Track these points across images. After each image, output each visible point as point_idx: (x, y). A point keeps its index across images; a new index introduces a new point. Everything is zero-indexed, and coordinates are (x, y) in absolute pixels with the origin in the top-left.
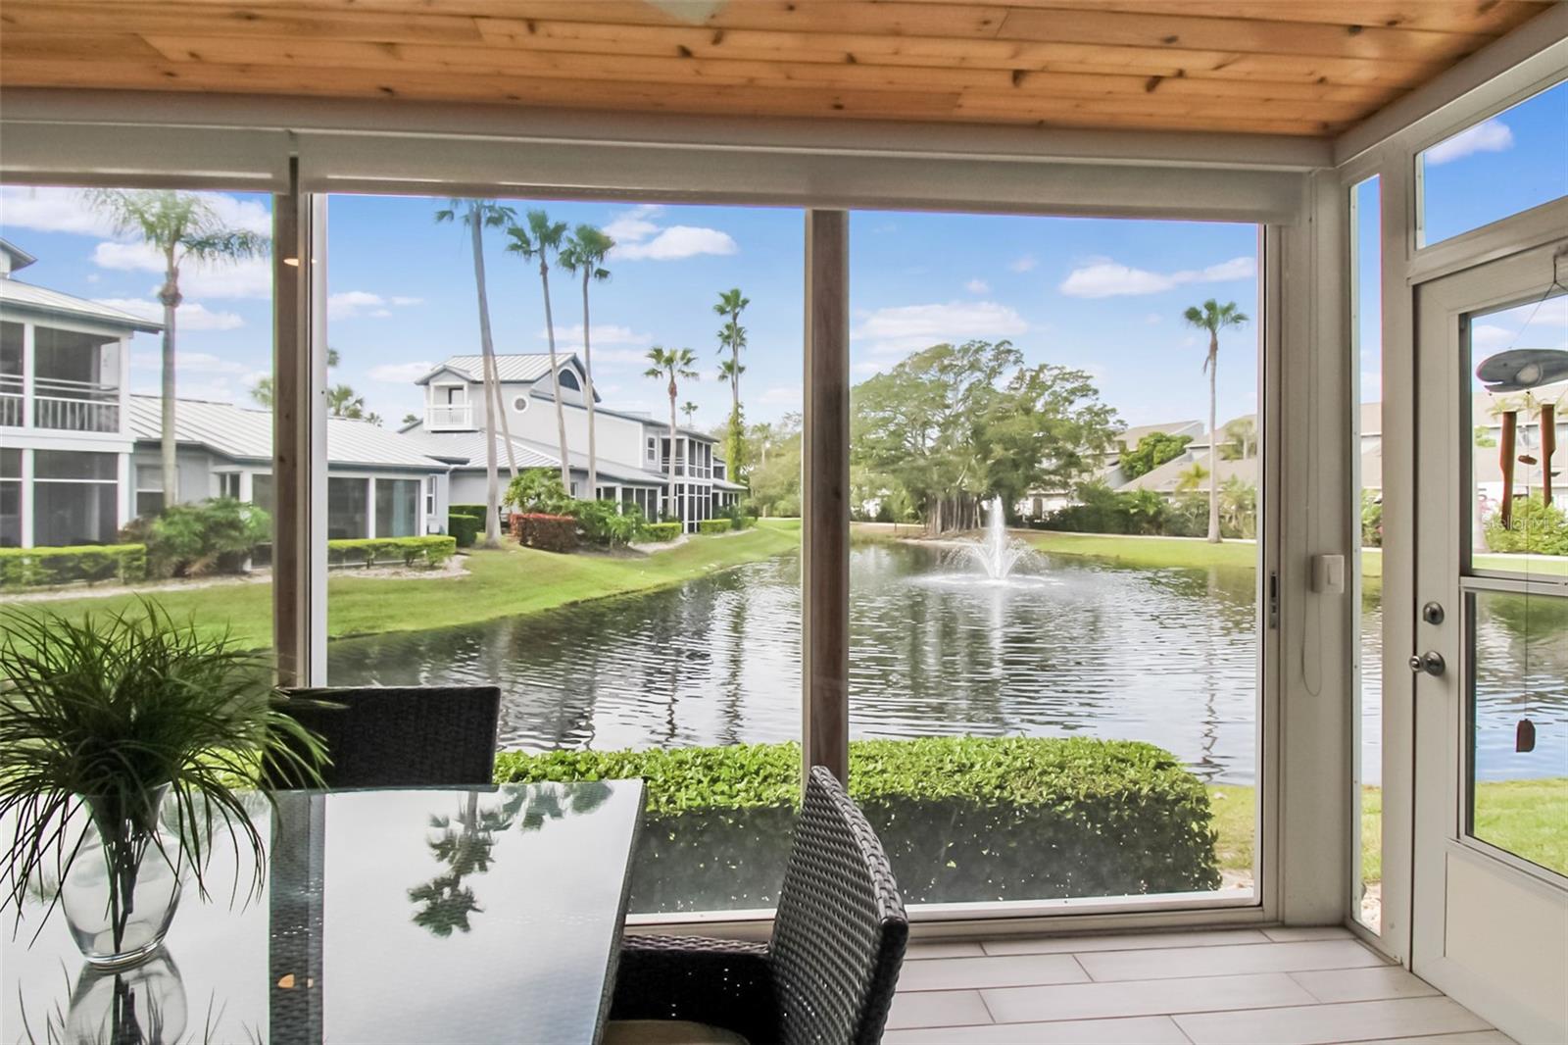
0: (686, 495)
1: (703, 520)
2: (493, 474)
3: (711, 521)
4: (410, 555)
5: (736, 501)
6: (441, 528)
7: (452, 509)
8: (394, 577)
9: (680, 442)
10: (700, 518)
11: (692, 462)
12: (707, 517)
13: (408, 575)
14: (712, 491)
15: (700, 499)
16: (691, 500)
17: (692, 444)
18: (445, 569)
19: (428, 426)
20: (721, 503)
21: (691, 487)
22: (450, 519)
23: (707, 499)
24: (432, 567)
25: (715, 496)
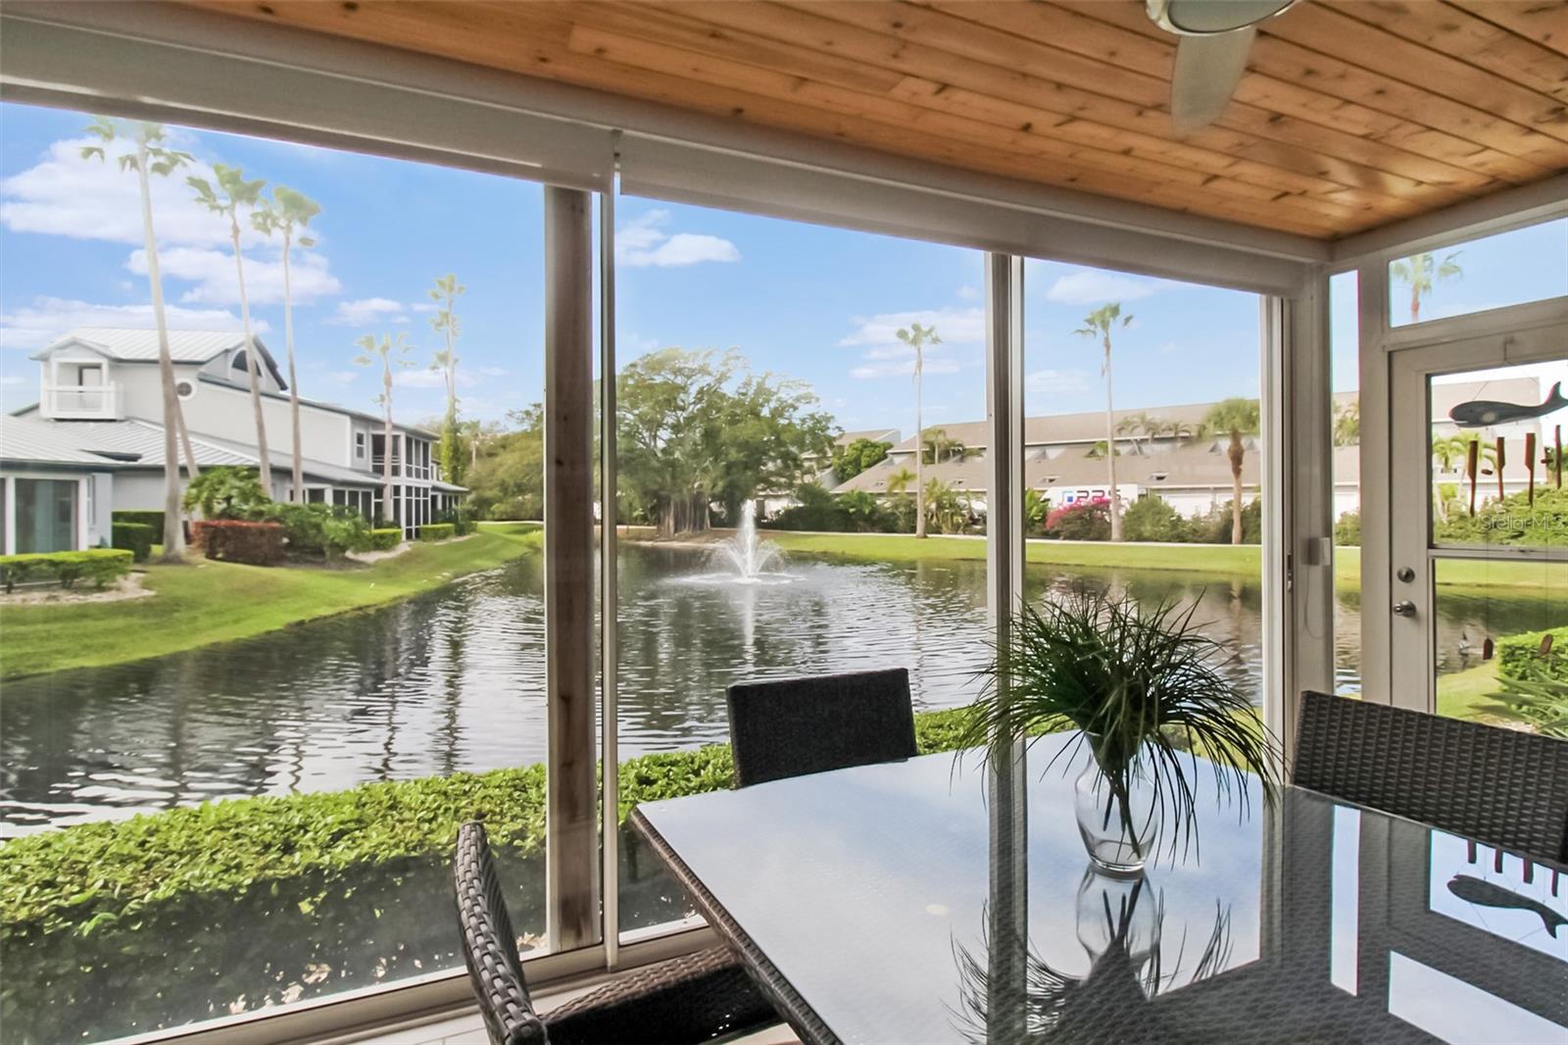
0: (403, 497)
1: (422, 525)
2: (172, 474)
3: (430, 526)
4: (67, 576)
5: (456, 503)
6: (102, 540)
7: (116, 516)
8: (52, 603)
9: (396, 438)
10: (418, 523)
11: (409, 461)
12: (426, 522)
13: (69, 599)
14: (430, 493)
15: (418, 502)
16: (409, 503)
17: (409, 441)
18: (119, 589)
19: (46, 412)
20: (440, 506)
21: (409, 489)
22: (114, 528)
23: (426, 502)
24: (100, 588)
25: (434, 498)
